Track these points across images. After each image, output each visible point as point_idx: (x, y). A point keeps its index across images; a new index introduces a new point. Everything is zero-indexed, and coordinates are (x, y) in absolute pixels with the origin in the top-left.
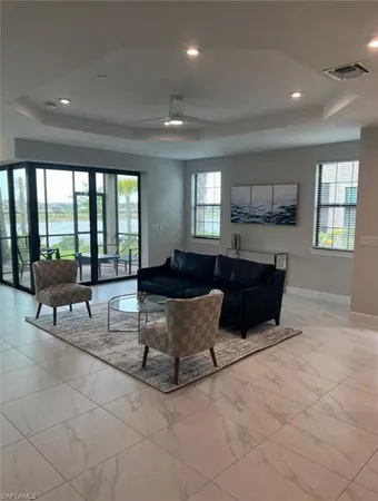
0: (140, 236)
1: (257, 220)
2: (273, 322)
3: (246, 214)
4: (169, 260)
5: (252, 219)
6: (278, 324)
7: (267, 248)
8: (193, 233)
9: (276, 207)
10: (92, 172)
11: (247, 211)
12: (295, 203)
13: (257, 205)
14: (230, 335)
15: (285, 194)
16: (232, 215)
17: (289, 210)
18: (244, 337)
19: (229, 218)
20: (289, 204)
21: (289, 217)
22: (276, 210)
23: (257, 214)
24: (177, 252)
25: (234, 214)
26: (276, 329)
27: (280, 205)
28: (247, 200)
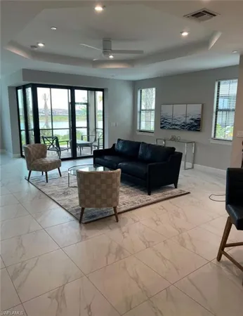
0: (103, 129)
1: (176, 127)
2: (173, 185)
4: (114, 145)
5: (174, 127)
6: (176, 187)
9: (188, 119)
10: (72, 89)
11: (170, 121)
12: (200, 117)
13: (176, 117)
14: (142, 192)
15: (194, 110)
16: (161, 124)
17: (196, 121)
18: (149, 194)
19: (160, 126)
20: (196, 118)
21: (196, 125)
22: (188, 121)
23: (176, 123)
24: (119, 140)
25: (163, 123)
26: (175, 190)
27: (190, 117)
28: (170, 114)
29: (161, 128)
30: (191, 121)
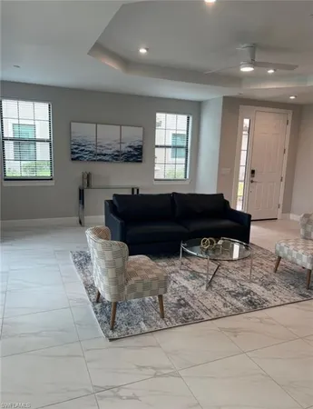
3: (91, 152)
5: (99, 157)
7: (114, 183)
12: (140, 144)
13: (104, 143)
15: (132, 135)
16: (73, 153)
17: (136, 149)
19: (68, 156)
23: (104, 152)
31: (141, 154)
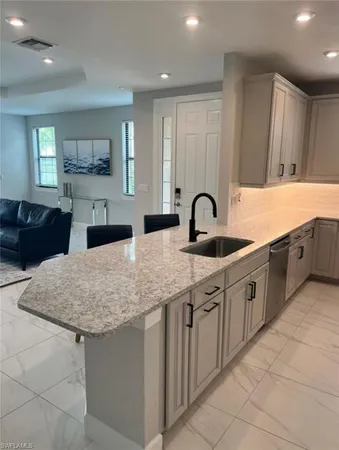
8: (37, 182)
12: (108, 156)
15: (101, 148)
19: (63, 169)
27: (98, 158)
28: (74, 153)
29: (66, 172)
30: (100, 162)
31: (109, 167)
